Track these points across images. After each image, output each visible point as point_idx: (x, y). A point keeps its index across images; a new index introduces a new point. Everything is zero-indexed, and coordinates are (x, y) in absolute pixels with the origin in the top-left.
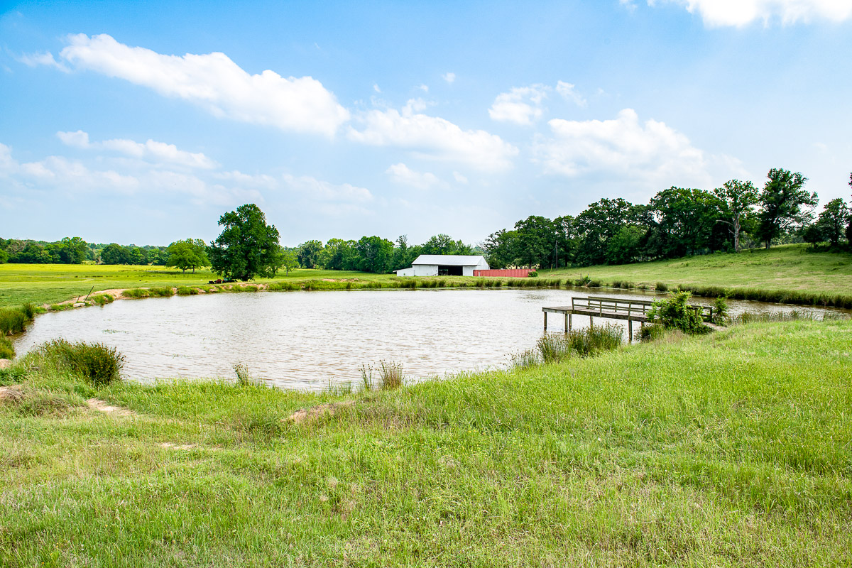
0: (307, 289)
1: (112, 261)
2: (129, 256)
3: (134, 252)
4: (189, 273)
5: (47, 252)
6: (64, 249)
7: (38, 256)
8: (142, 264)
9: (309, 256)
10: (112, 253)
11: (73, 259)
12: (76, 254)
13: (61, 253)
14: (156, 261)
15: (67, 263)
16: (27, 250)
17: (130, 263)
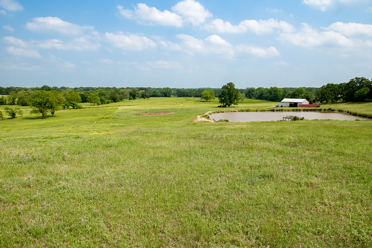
0: (247, 111)
1: (180, 96)
2: (186, 94)
3: (187, 92)
4: (208, 101)
5: (160, 93)
6: (165, 92)
7: (157, 94)
8: (190, 97)
9: (250, 94)
10: (180, 93)
11: (168, 95)
12: (169, 94)
13: (164, 93)
14: (195, 96)
15: (166, 97)
16: (154, 93)
17: (186, 97)
